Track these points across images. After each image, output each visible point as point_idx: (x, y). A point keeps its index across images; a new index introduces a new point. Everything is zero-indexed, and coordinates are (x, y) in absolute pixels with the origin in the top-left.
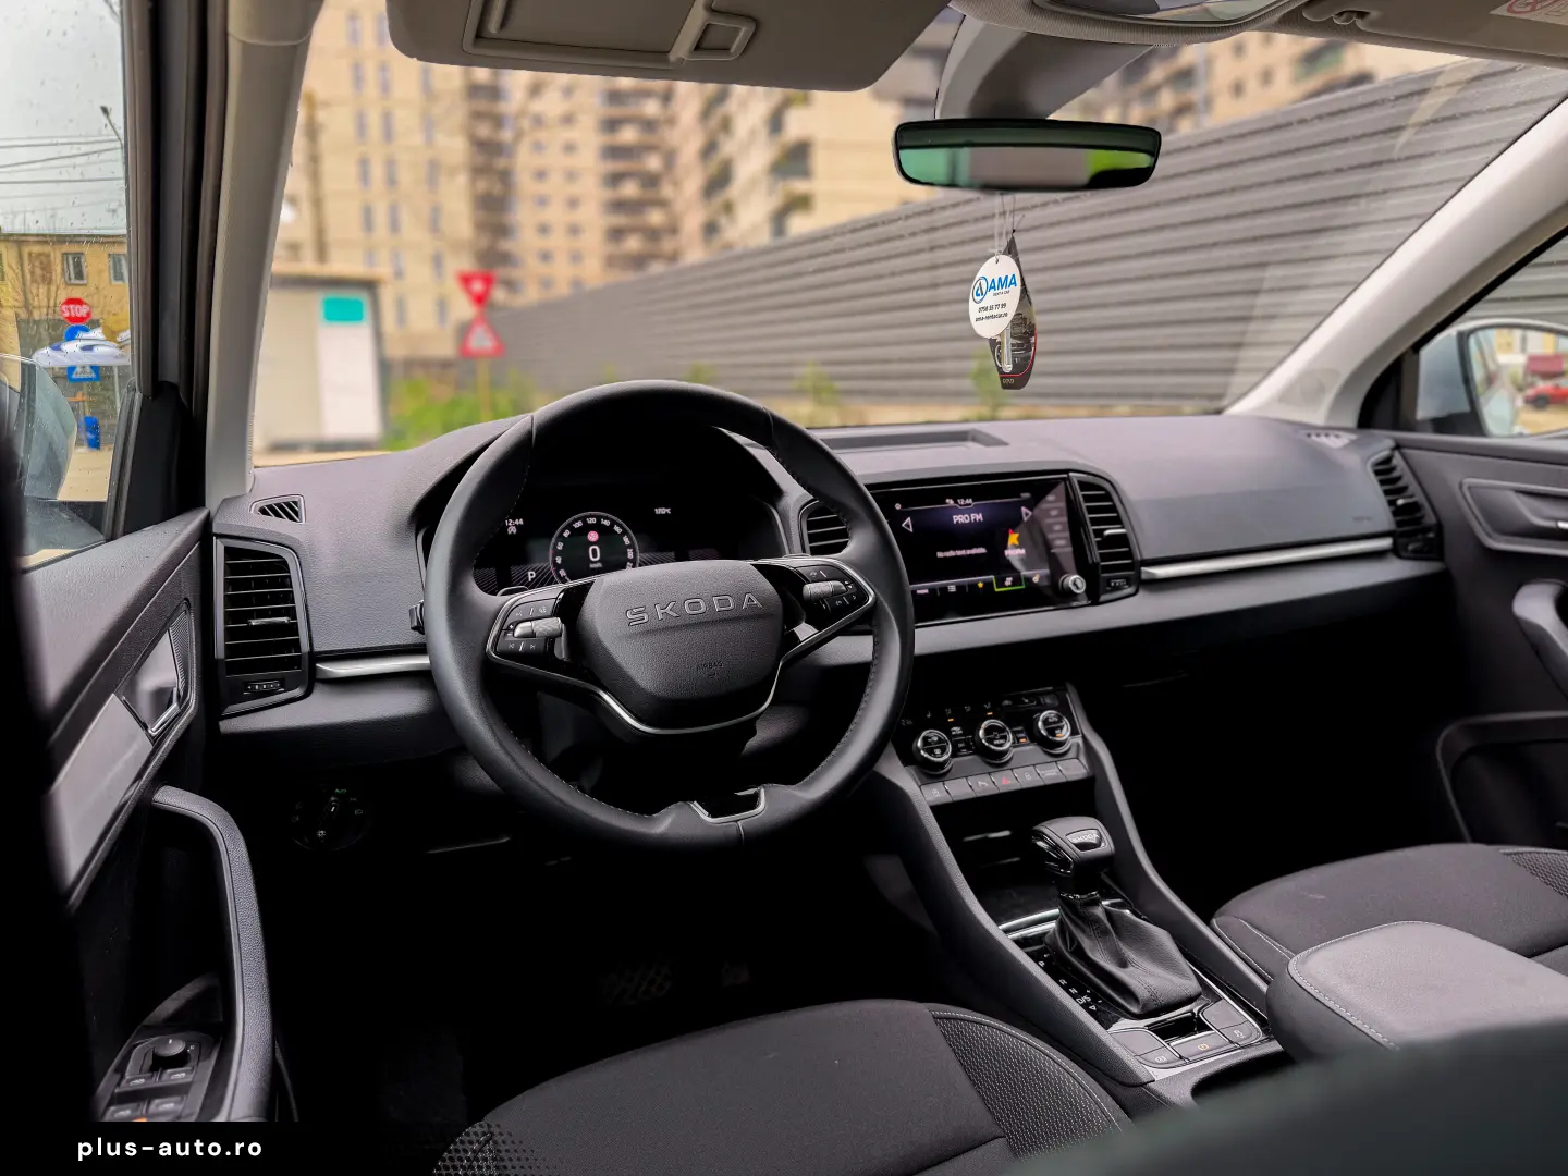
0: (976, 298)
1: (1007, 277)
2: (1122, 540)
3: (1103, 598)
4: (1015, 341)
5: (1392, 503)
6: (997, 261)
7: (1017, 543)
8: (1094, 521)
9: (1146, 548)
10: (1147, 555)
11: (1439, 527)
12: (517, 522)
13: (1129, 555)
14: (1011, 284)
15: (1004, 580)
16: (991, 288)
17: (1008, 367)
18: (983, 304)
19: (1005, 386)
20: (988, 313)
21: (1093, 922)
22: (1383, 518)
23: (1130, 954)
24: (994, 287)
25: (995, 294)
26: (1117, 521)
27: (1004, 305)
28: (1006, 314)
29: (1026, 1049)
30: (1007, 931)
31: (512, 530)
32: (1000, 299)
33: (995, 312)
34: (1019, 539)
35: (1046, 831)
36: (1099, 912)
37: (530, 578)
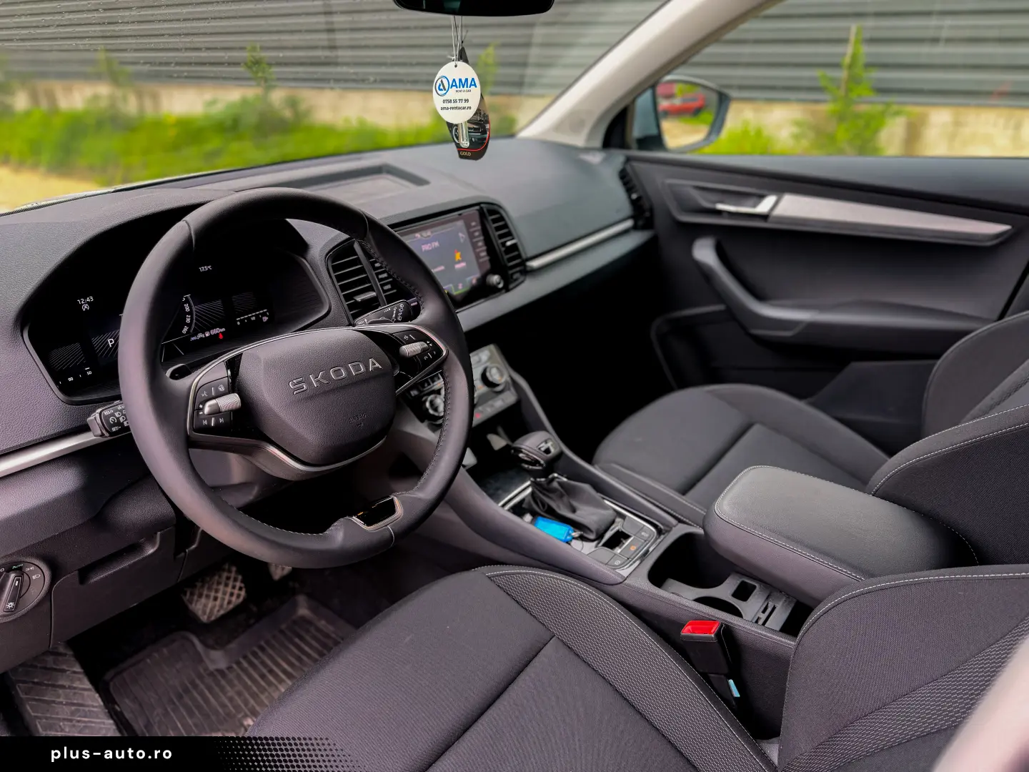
0: (439, 92)
1: (467, 80)
2: (515, 247)
3: (511, 286)
4: (472, 126)
5: (630, 197)
6: (456, 66)
7: (460, 259)
8: (501, 236)
9: (528, 249)
10: (530, 254)
11: (651, 210)
12: (88, 300)
13: (519, 256)
14: (471, 85)
15: (458, 286)
16: (452, 86)
17: (465, 143)
18: (445, 97)
19: (461, 157)
20: (452, 105)
21: (554, 491)
22: (627, 209)
23: (575, 504)
24: (456, 86)
25: (457, 91)
26: (509, 234)
27: (467, 101)
28: (470, 108)
29: (542, 579)
30: (503, 506)
31: (86, 307)
32: (463, 96)
33: (459, 105)
34: (461, 256)
35: (523, 447)
36: (555, 484)
37: (110, 344)
